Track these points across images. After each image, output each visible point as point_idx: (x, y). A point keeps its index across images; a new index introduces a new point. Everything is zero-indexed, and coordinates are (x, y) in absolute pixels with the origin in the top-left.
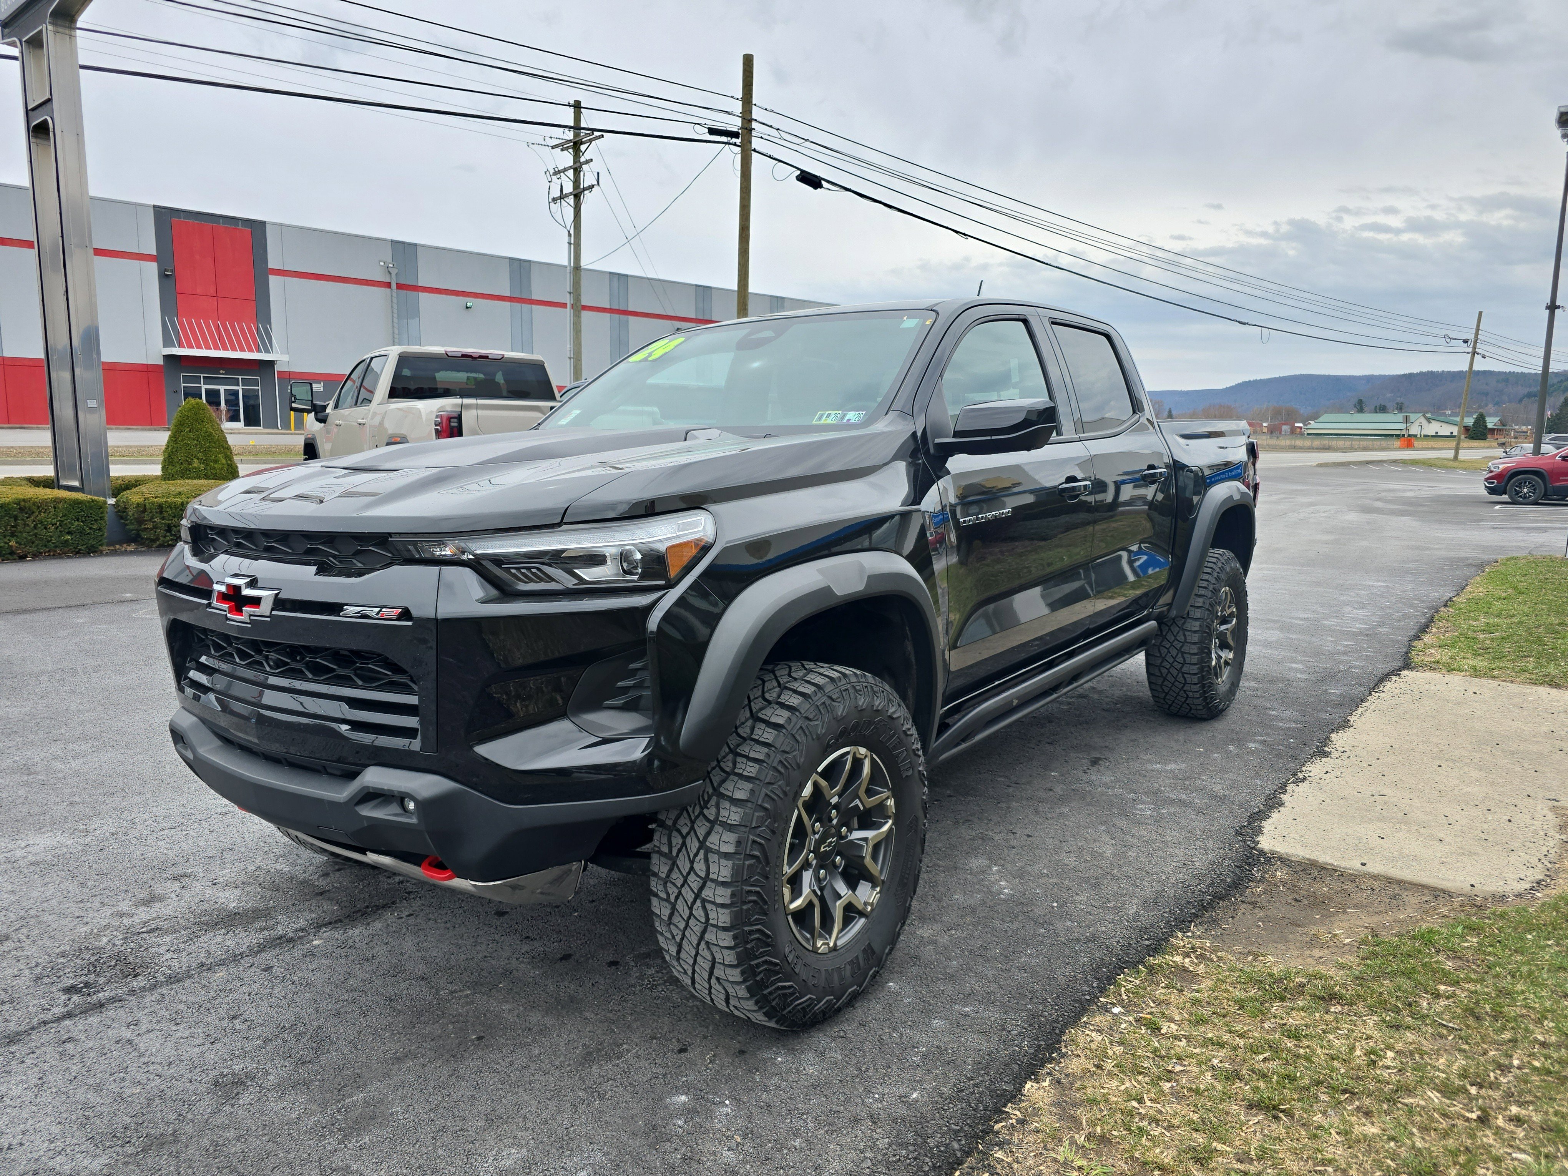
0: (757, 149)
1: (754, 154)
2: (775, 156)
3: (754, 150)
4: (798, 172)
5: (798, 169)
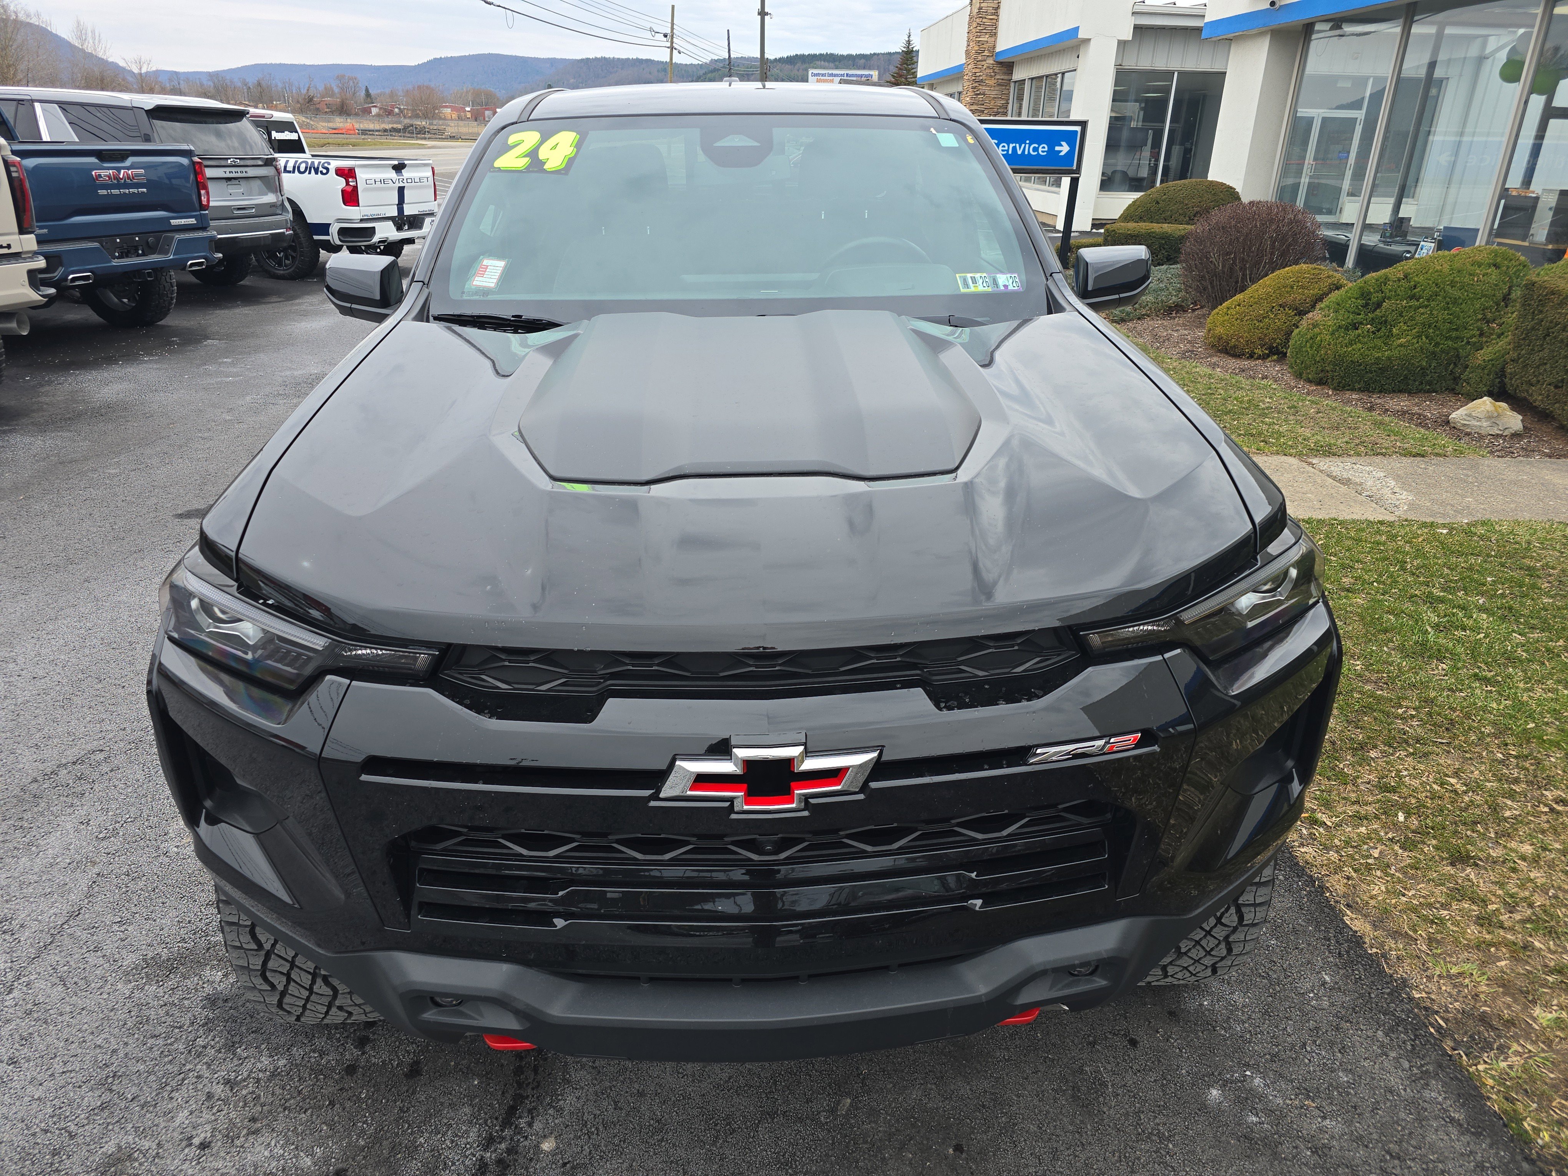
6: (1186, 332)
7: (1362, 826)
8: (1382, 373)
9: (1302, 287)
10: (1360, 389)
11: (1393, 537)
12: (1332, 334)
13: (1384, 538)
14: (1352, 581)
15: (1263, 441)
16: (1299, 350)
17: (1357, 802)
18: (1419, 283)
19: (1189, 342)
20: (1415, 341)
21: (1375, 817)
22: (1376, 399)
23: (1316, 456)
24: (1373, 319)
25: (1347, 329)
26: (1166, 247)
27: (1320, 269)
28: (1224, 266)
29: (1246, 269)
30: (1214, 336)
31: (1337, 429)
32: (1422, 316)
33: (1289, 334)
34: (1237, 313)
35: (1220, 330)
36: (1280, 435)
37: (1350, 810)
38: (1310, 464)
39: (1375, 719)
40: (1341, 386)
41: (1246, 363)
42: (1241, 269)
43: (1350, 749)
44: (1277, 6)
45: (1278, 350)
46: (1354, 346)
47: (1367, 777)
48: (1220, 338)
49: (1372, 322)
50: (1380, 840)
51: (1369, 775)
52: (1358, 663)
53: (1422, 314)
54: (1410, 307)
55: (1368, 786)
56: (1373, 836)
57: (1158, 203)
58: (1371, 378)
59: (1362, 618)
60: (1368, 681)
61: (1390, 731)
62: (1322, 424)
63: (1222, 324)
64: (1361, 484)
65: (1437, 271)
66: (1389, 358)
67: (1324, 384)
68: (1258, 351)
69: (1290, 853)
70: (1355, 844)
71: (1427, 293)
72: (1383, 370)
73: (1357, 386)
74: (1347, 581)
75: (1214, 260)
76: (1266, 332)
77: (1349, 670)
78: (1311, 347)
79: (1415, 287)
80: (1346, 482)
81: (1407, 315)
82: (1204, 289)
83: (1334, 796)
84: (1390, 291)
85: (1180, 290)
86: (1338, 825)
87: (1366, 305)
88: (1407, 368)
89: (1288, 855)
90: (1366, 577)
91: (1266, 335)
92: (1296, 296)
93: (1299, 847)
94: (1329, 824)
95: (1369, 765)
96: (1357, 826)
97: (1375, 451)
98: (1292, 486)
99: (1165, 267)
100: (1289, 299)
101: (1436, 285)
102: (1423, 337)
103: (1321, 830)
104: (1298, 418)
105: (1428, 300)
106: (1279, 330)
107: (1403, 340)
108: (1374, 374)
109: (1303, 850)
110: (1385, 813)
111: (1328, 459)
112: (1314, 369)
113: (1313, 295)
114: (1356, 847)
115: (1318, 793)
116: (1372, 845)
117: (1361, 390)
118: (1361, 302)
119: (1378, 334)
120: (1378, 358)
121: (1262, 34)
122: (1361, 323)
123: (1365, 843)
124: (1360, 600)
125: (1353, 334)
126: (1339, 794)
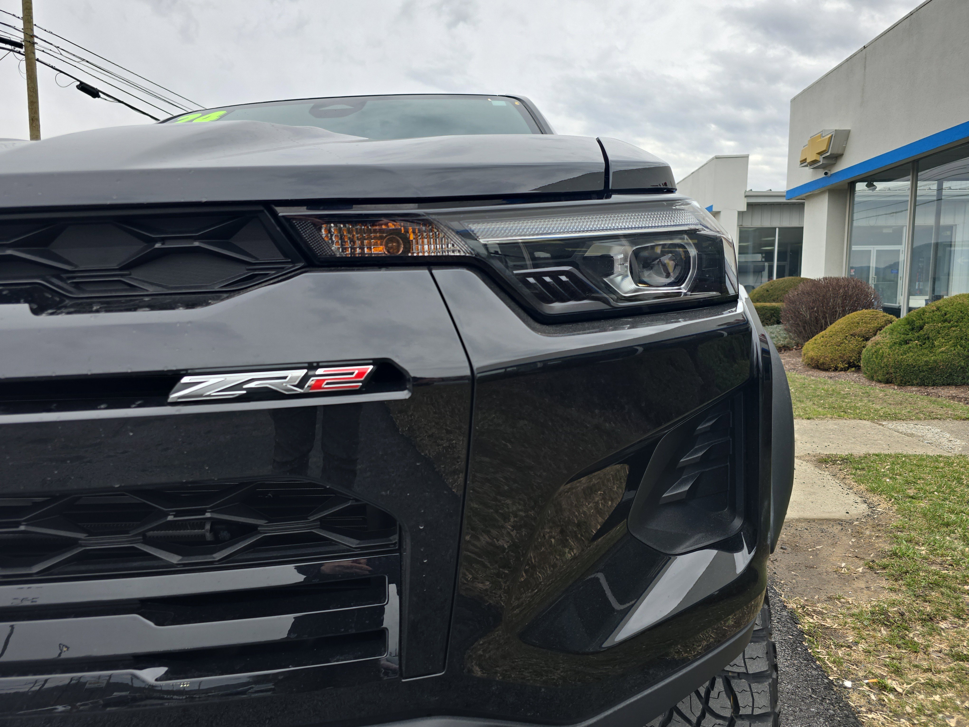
0: (40, 59)
1: (38, 63)
2: (56, 67)
3: (38, 60)
4: (78, 83)
5: (78, 80)
6: (790, 359)
7: (936, 694)
8: (932, 372)
9: (865, 323)
10: (917, 384)
11: (951, 464)
12: (890, 348)
13: (942, 465)
14: (915, 491)
15: (843, 412)
16: (868, 361)
17: (929, 670)
18: (948, 311)
19: (792, 364)
20: (953, 349)
21: (949, 685)
22: (930, 389)
23: (885, 420)
24: (918, 337)
25: (900, 344)
26: (775, 315)
27: (877, 312)
28: (810, 317)
29: (826, 318)
30: (808, 358)
31: (901, 404)
32: (955, 332)
33: (860, 353)
34: (822, 342)
35: (811, 354)
36: (856, 408)
37: (922, 678)
38: (880, 424)
39: (942, 594)
40: (903, 383)
41: (833, 374)
42: (823, 318)
43: (919, 619)
44: (829, 174)
45: (854, 364)
46: (908, 355)
47: (938, 646)
48: (812, 359)
49: (918, 338)
50: (956, 709)
51: (940, 644)
52: (923, 548)
53: (954, 331)
54: (944, 327)
55: (939, 654)
56: (948, 704)
57: (768, 291)
58: (924, 376)
59: (925, 515)
60: (933, 563)
61: (957, 604)
62: (890, 402)
63: (813, 349)
64: (923, 436)
65: (960, 304)
66: (935, 361)
67: (891, 383)
68: (840, 366)
69: (856, 718)
70: (929, 712)
71: (955, 318)
72: (932, 369)
73: (915, 382)
74: (911, 492)
75: (803, 313)
76: (844, 352)
77: (914, 553)
78: (876, 358)
79: (946, 314)
80: (912, 435)
81: (943, 333)
82: (800, 333)
83: (905, 663)
84: (928, 318)
85: (786, 338)
86: (911, 692)
87: (913, 329)
88: (950, 368)
89: (852, 720)
90: (928, 488)
91: (844, 355)
92: (862, 329)
93: (867, 712)
94: (900, 690)
95: (939, 635)
96: (931, 694)
97: (931, 417)
98: (866, 436)
99: (775, 326)
100: (857, 330)
101: (961, 312)
102: (958, 346)
103: (891, 696)
104: (870, 399)
105: (957, 322)
106: (853, 351)
107: (943, 349)
108: (926, 372)
109: (870, 716)
110: (959, 681)
111: (894, 422)
112: (881, 372)
113: (874, 327)
114: (930, 716)
115: (888, 660)
116: (948, 714)
117: (919, 385)
118: (908, 327)
119: (924, 346)
120: (926, 361)
121: (823, 192)
122: (911, 340)
123: (940, 712)
124: (923, 504)
125: (906, 347)
126: (910, 662)
